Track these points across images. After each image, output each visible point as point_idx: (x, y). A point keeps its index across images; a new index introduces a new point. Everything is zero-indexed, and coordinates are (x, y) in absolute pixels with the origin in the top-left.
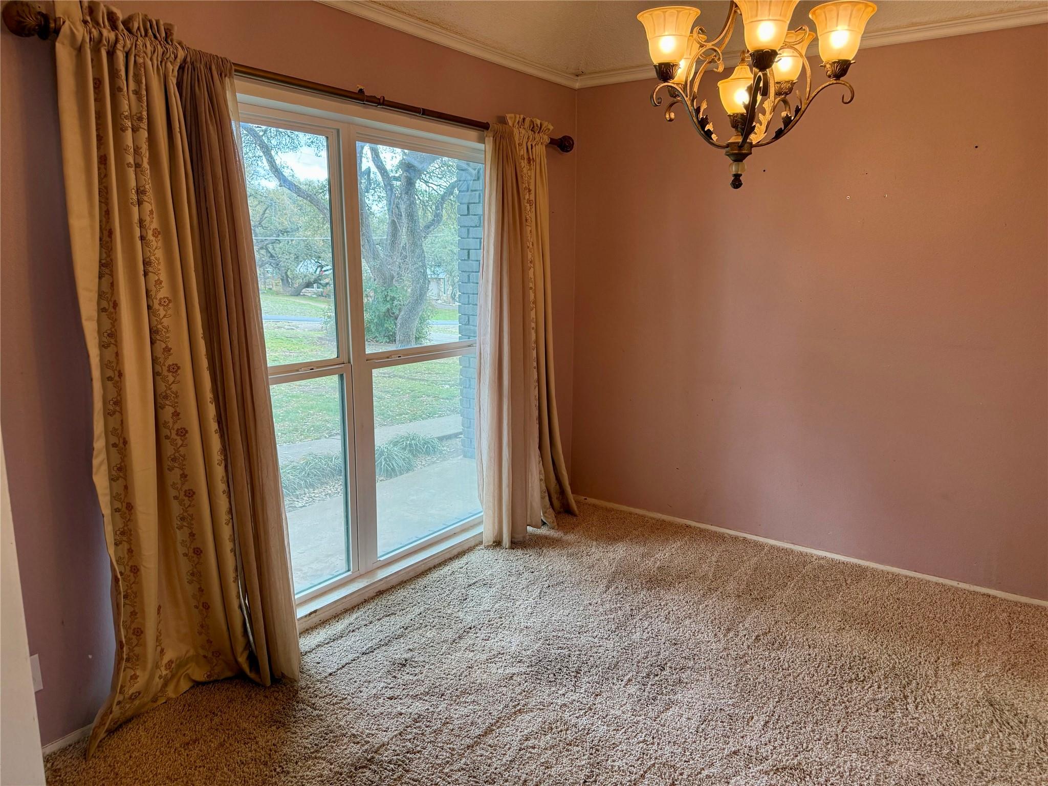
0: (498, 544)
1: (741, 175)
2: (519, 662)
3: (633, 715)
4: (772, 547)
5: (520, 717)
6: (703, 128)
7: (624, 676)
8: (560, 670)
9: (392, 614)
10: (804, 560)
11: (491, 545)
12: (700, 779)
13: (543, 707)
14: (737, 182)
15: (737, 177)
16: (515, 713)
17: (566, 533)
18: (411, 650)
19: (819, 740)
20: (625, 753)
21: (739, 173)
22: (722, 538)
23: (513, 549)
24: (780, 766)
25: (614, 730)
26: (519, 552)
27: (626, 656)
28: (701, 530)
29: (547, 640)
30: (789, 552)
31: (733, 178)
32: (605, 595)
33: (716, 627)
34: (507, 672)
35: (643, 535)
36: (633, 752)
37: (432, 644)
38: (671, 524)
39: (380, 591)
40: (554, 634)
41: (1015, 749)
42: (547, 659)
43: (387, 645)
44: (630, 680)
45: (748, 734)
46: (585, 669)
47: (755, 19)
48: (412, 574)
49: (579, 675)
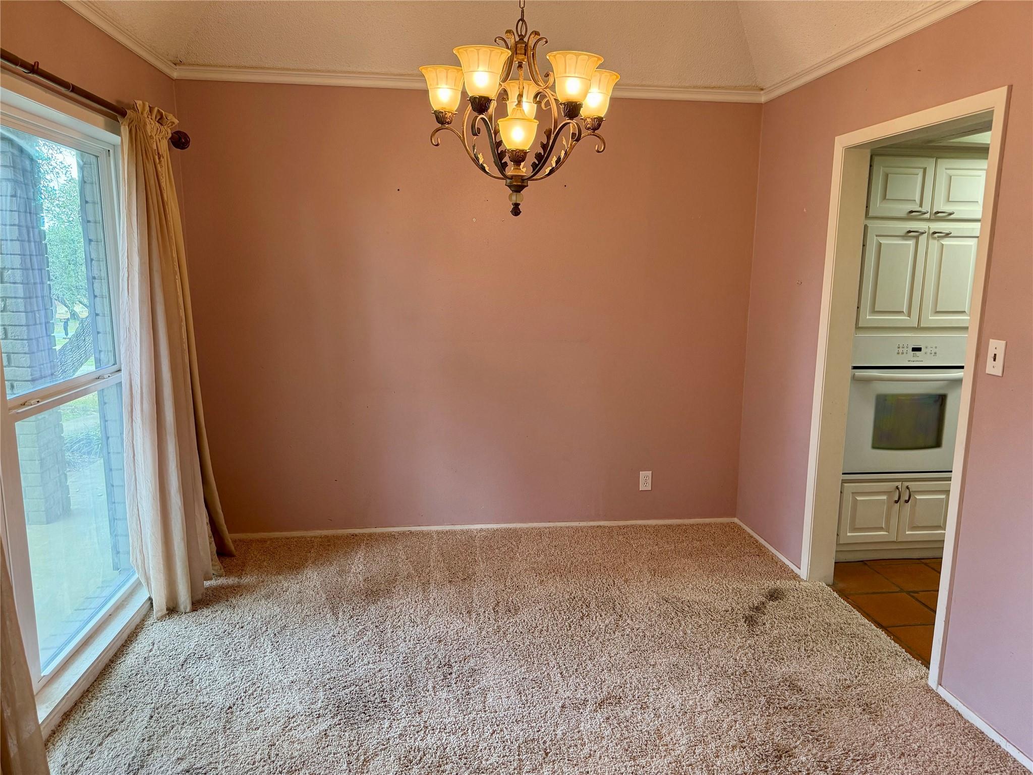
0: (172, 610)
1: (519, 204)
2: (318, 717)
3: (464, 716)
4: (438, 533)
5: (370, 766)
6: (501, 160)
7: (426, 686)
8: (366, 706)
9: (112, 731)
10: (470, 537)
11: (165, 615)
12: (560, 739)
13: (385, 746)
14: (516, 211)
15: (516, 205)
16: (363, 765)
17: (240, 577)
18: (182, 759)
19: (603, 670)
20: (490, 749)
21: (518, 202)
22: (391, 536)
23: (197, 610)
24: (599, 701)
25: (462, 735)
26: (206, 612)
27: (412, 669)
28: (370, 535)
29: (325, 685)
30: (454, 533)
31: (512, 207)
32: (340, 624)
33: (459, 614)
34: (316, 732)
35: (321, 555)
36: (495, 745)
37: (201, 743)
38: (338, 537)
39: (65, 714)
40: (328, 676)
41: (701, 625)
42: (344, 703)
43: (142, 767)
44: (434, 687)
45: (558, 688)
46: (387, 697)
47: (564, 75)
48: (92, 679)
49: (387, 703)
